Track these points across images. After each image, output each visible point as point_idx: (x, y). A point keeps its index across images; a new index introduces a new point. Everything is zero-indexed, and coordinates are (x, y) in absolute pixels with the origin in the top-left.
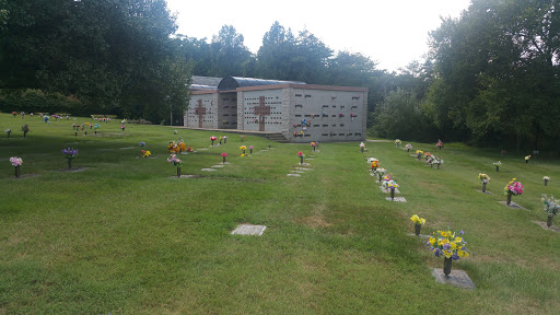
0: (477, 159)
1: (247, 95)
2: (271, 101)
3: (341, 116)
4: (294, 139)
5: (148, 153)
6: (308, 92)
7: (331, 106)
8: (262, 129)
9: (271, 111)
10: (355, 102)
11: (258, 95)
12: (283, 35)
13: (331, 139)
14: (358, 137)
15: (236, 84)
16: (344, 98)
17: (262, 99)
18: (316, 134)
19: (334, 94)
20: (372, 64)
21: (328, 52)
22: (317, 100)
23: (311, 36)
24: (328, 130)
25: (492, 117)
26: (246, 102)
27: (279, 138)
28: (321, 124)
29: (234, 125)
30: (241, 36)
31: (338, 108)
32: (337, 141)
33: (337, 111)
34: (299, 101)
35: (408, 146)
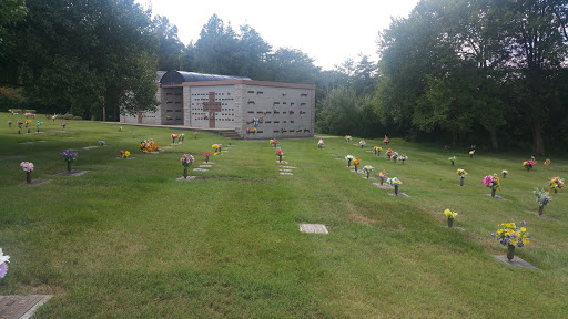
0: (427, 154)
1: (194, 91)
2: (222, 97)
3: (291, 112)
4: (247, 136)
5: (128, 153)
6: (259, 89)
7: (281, 103)
8: (212, 124)
9: (223, 107)
10: (304, 99)
11: (207, 90)
12: (222, 29)
13: (282, 135)
14: (307, 133)
15: (182, 79)
16: (294, 95)
17: (212, 94)
18: (268, 130)
19: (284, 91)
20: (311, 61)
21: (267, 47)
22: (269, 96)
23: (253, 31)
24: (279, 127)
25: (439, 116)
26: (193, 98)
27: (232, 135)
28: (272, 120)
29: (180, 120)
30: (175, 27)
31: (288, 104)
32: (288, 137)
33: (288, 108)
34: (252, 97)
35: (362, 142)
